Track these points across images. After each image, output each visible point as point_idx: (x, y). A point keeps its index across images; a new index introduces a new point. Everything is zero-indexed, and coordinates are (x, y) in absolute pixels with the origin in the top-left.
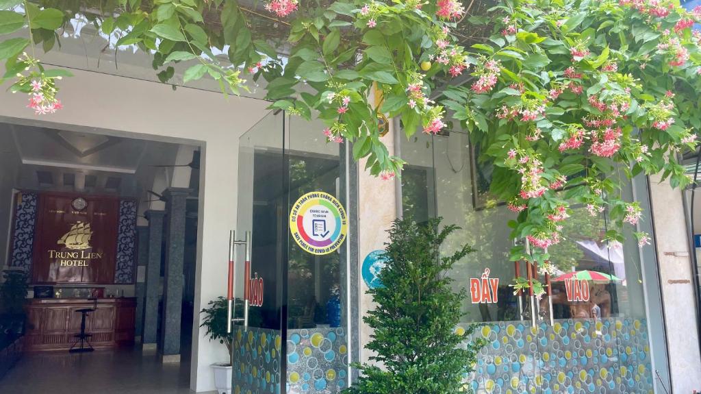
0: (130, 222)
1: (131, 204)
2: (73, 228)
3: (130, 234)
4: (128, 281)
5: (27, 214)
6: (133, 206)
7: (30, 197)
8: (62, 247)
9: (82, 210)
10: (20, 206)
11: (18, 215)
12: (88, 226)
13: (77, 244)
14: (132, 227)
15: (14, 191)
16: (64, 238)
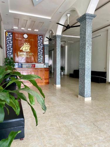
0: (41, 43)
1: (41, 37)
2: (24, 44)
3: (41, 47)
4: (42, 62)
5: (10, 39)
6: (42, 37)
7: (10, 33)
8: (22, 51)
9: (26, 38)
10: (7, 36)
11: (7, 39)
12: (29, 44)
13: (26, 50)
14: (42, 45)
15: (5, 31)
16: (22, 48)
